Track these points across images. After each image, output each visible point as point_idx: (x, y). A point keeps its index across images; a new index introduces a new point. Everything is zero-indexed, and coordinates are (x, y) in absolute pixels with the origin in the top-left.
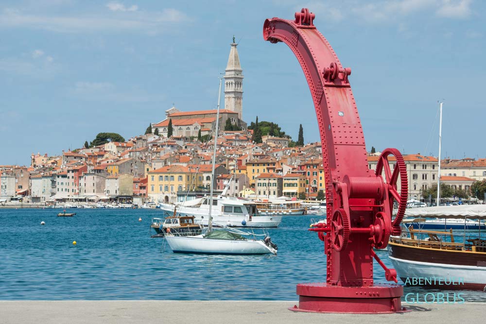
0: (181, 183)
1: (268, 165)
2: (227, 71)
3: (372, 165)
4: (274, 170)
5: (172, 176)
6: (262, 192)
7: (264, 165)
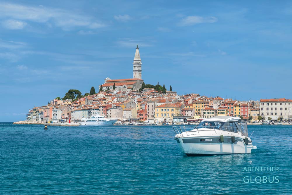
0: (173, 112)
1: (205, 104)
2: (134, 61)
3: (264, 104)
4: (208, 106)
5: (168, 109)
6: (207, 117)
7: (202, 104)
